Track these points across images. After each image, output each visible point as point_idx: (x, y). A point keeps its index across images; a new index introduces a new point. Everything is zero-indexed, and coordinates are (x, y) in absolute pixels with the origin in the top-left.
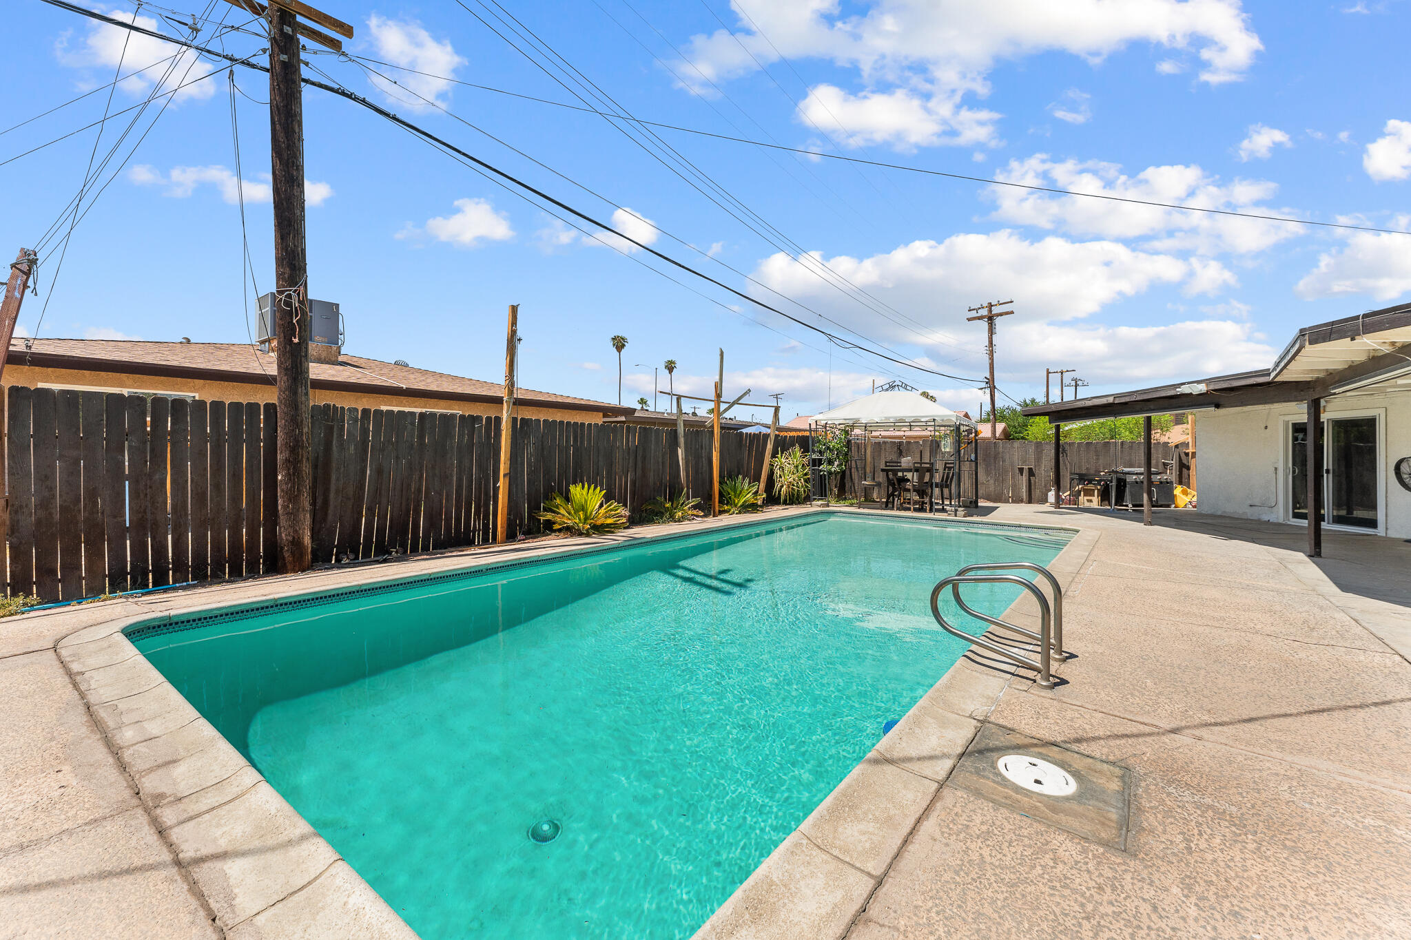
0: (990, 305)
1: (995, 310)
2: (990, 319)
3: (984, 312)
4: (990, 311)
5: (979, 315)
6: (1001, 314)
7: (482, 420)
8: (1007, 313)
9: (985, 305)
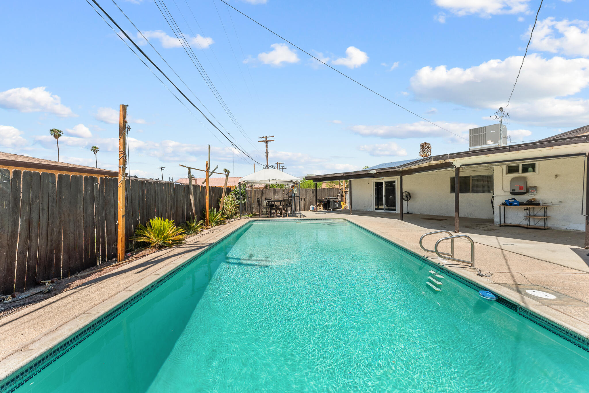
0: (266, 137)
1: (268, 139)
2: (267, 142)
3: (264, 139)
4: (266, 139)
5: (262, 140)
6: (270, 141)
7: (97, 180)
8: (272, 141)
9: (265, 136)
